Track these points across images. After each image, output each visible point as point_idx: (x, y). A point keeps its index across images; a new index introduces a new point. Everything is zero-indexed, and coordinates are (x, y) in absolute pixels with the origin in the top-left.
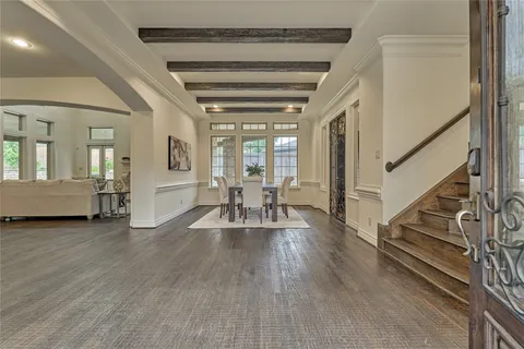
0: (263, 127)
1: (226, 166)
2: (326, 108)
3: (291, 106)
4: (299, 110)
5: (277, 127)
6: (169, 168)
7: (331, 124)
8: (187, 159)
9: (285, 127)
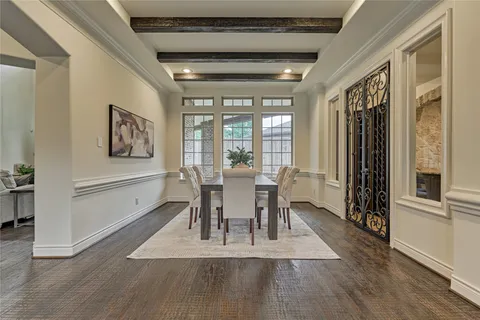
0: (248, 103)
1: (203, 152)
2: (335, 75)
3: (288, 71)
4: (298, 78)
5: (266, 103)
6: (110, 155)
7: (347, 92)
8: (147, 141)
9: (277, 103)
